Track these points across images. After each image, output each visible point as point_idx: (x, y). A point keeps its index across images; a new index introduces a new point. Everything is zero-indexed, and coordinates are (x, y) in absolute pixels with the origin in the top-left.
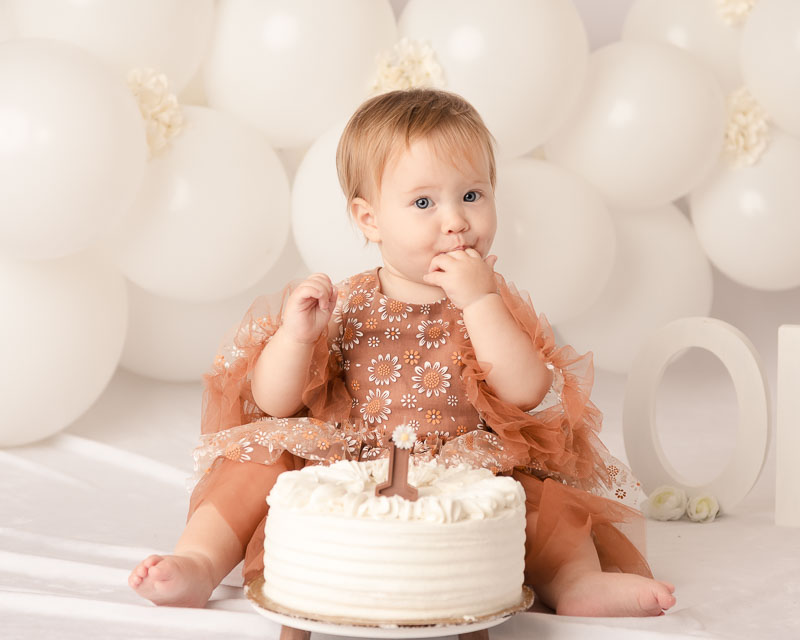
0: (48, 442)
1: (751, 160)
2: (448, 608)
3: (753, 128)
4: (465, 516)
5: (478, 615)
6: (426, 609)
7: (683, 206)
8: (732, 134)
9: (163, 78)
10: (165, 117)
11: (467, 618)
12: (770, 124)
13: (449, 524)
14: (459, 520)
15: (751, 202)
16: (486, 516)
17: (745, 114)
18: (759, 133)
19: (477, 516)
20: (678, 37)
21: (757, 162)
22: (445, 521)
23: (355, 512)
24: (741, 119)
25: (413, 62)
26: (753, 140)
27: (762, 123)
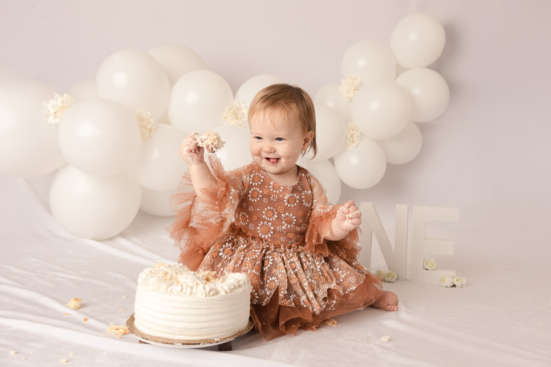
0: (112, 239)
1: (354, 146)
2: (208, 335)
3: (356, 135)
4: (217, 293)
5: (221, 338)
6: (197, 336)
7: (332, 160)
8: (348, 137)
9: (149, 113)
10: (149, 127)
11: (216, 339)
12: (361, 133)
13: (208, 297)
14: (212, 295)
15: (354, 160)
16: (226, 293)
17: (353, 130)
18: (357, 137)
19: (222, 293)
20: (330, 104)
21: (357, 147)
22: (206, 296)
23: (166, 290)
24: (352, 132)
25: (238, 109)
26: (356, 139)
27: (358, 133)
